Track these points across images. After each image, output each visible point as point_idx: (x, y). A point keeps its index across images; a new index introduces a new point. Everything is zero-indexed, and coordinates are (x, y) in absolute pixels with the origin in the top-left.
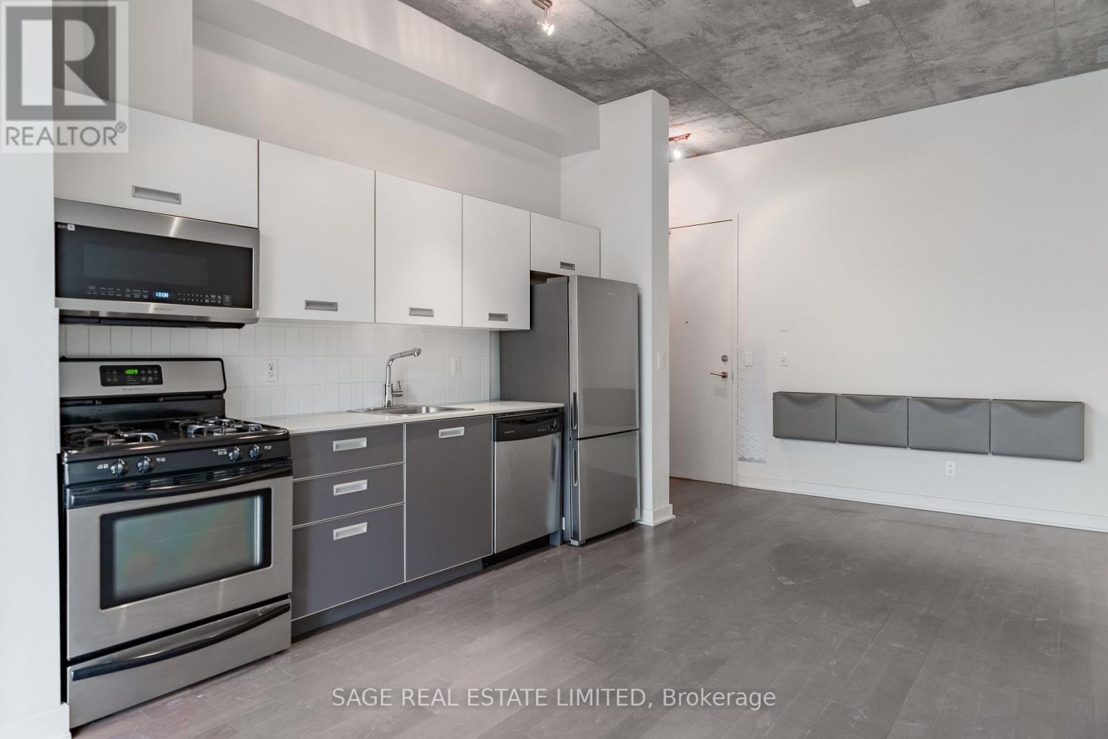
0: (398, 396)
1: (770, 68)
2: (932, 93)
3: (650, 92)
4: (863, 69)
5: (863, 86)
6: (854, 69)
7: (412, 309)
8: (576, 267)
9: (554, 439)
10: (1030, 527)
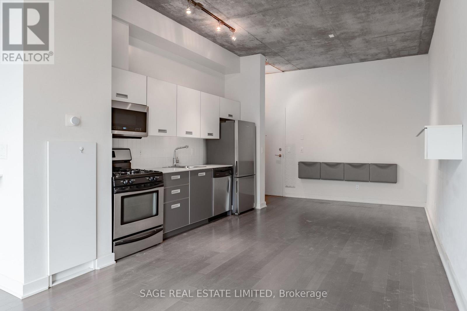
0: (177, 162)
1: (301, 51)
2: (352, 60)
3: (260, 54)
4: (331, 52)
5: (330, 57)
6: (328, 52)
7: (186, 132)
8: (233, 116)
9: (229, 178)
10: (381, 205)
